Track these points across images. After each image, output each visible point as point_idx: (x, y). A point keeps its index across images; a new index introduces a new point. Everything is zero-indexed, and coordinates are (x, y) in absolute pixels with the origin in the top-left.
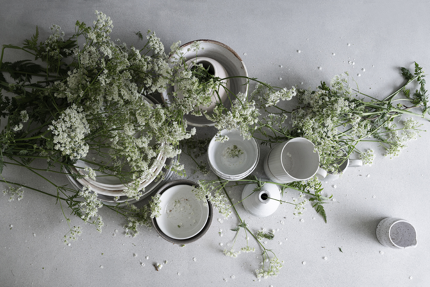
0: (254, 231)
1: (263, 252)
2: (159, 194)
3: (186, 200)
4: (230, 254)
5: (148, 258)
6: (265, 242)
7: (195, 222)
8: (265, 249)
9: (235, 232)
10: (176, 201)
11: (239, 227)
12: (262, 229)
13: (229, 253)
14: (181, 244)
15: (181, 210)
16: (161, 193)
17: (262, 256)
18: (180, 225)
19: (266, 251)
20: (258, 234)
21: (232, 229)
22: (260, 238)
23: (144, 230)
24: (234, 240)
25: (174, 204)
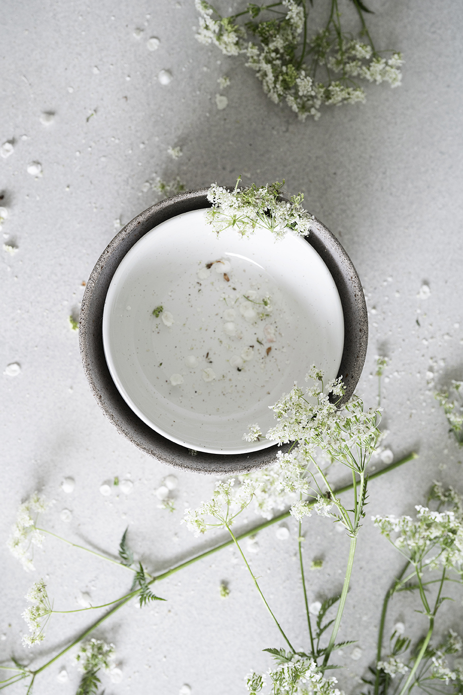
0: (116, 628)
1: (25, 663)
2: (310, 231)
3: (269, 350)
4: (27, 525)
5: (33, 170)
6: (64, 673)
7: (174, 383)
8: (35, 673)
9: (116, 549)
10: (266, 303)
11: (135, 568)
12: (120, 664)
13: (29, 523)
14: (82, 316)
15: (225, 322)
16: (312, 239)
17: (8, 660)
18: (163, 316)
19: (29, 680)
20: (100, 648)
21: (129, 536)
22: (82, 654)
23: (148, 162)
24: (81, 543)
25: (253, 294)
